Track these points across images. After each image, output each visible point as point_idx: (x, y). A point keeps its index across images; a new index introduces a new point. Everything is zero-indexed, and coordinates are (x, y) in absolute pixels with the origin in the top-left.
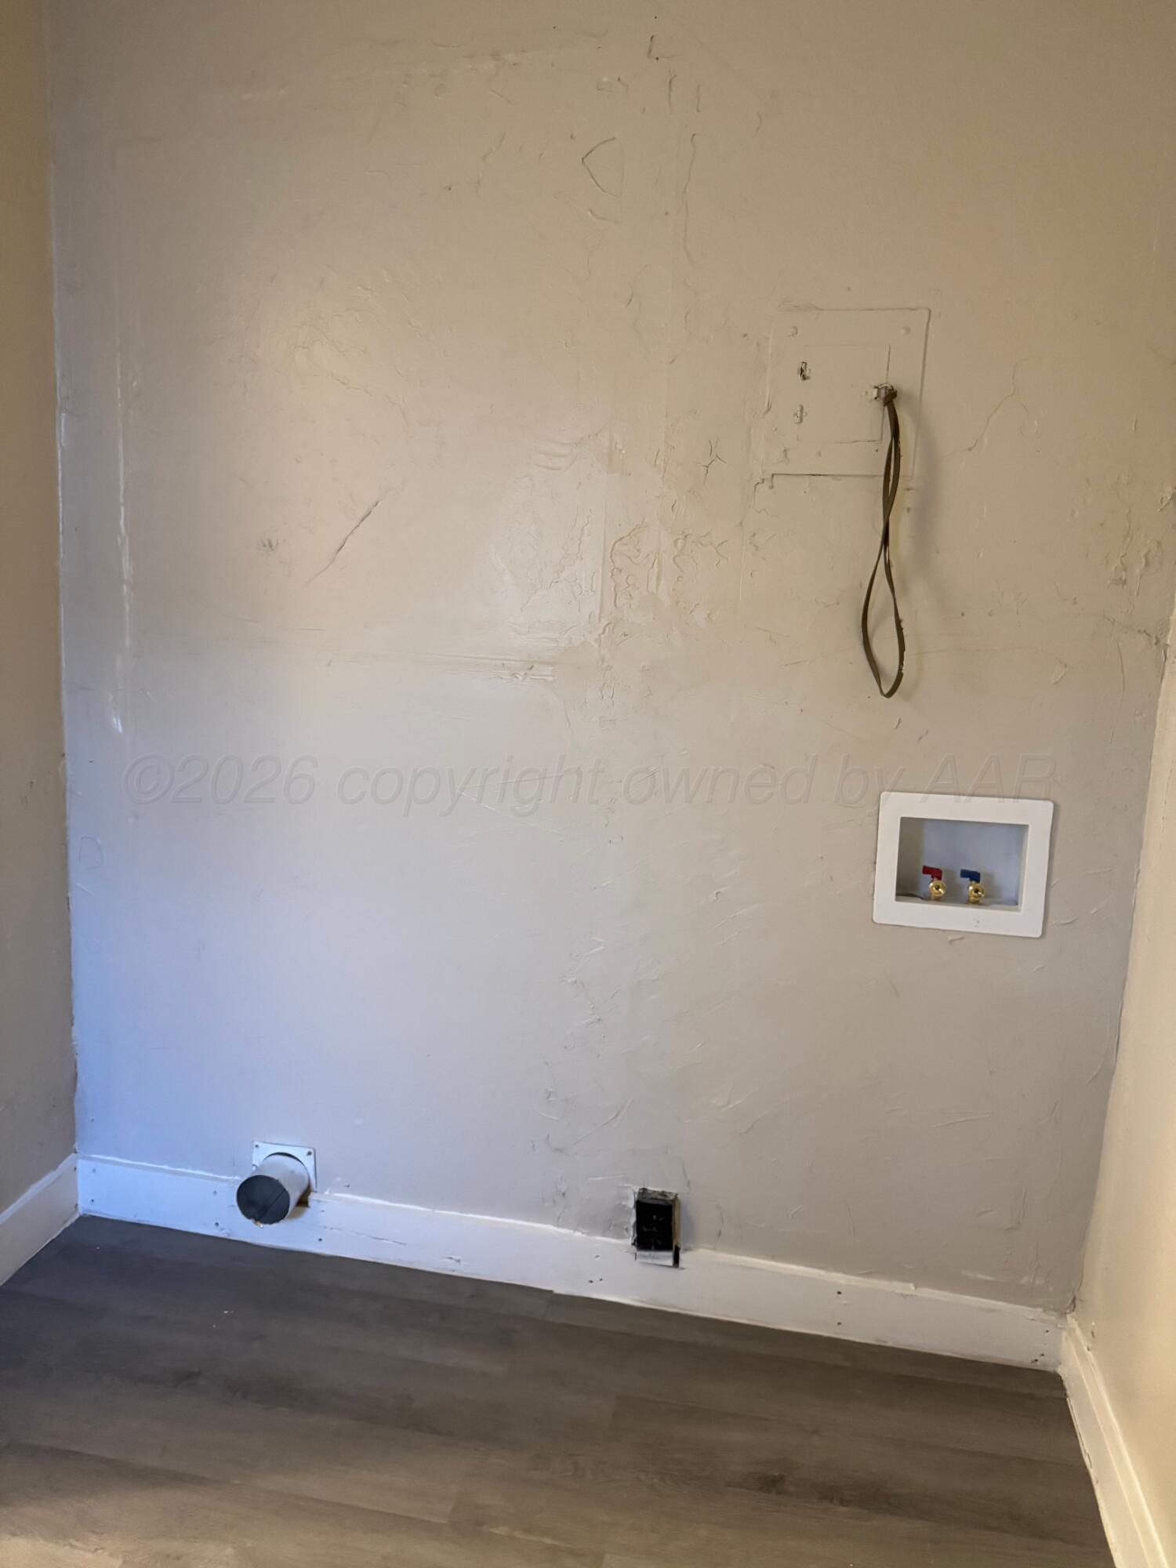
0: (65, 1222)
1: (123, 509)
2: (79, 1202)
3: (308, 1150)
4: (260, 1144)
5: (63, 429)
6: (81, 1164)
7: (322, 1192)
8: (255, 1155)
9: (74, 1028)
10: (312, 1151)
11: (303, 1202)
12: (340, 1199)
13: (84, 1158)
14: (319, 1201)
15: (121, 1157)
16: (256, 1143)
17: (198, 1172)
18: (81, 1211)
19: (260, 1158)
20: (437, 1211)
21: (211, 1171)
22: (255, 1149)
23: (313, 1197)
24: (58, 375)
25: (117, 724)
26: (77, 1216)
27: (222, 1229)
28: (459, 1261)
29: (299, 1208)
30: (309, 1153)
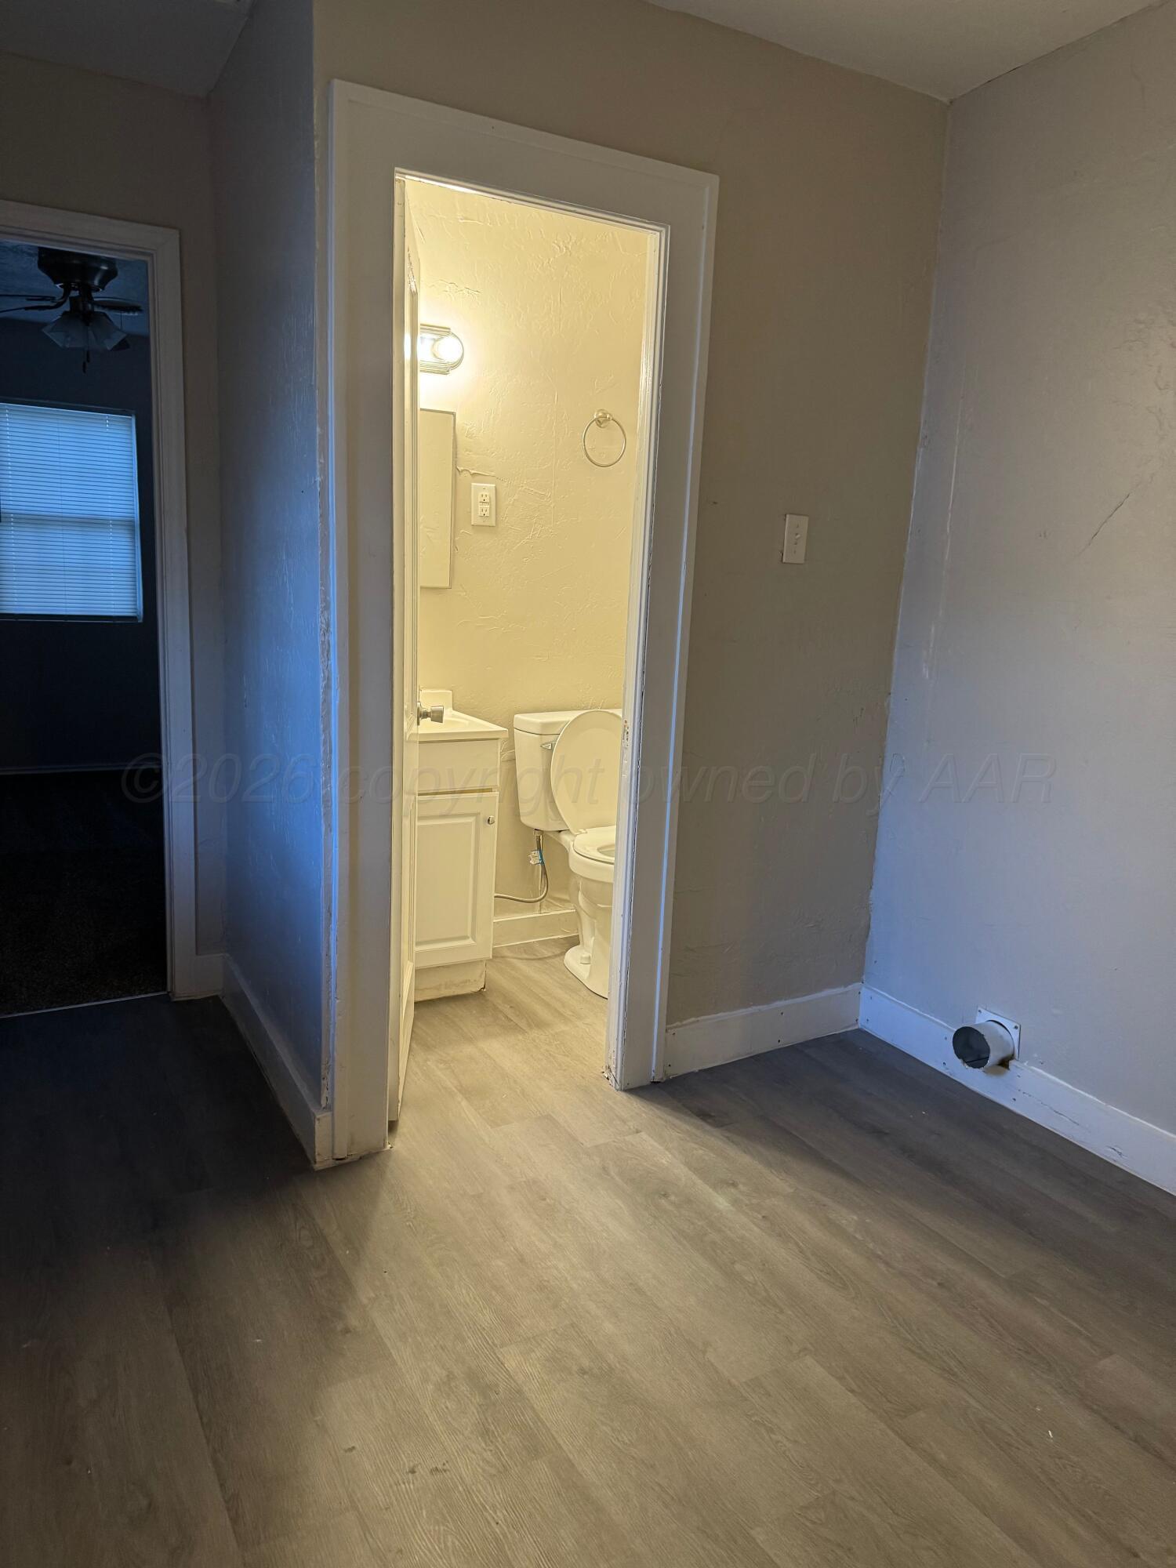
0: (849, 1027)
1: (950, 515)
2: (860, 1018)
3: (1015, 1024)
4: (983, 1011)
5: (920, 460)
6: (864, 990)
7: (1022, 1062)
8: (977, 1018)
9: (872, 892)
10: (1018, 1026)
11: (1004, 1063)
12: (1033, 1071)
13: (866, 988)
14: (1016, 1067)
15: (890, 994)
16: (979, 1009)
17: (938, 1020)
18: (859, 1026)
19: (981, 1019)
20: (1109, 1106)
21: (947, 1022)
22: (978, 1013)
23: (1012, 1063)
24: (922, 421)
25: (926, 672)
26: (856, 1027)
27: (947, 1069)
28: (1120, 1154)
29: (1000, 1068)
30: (1016, 1027)
